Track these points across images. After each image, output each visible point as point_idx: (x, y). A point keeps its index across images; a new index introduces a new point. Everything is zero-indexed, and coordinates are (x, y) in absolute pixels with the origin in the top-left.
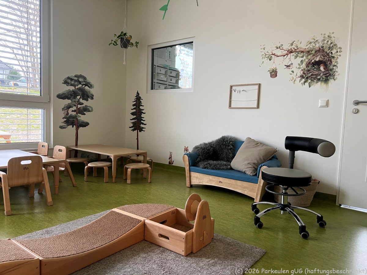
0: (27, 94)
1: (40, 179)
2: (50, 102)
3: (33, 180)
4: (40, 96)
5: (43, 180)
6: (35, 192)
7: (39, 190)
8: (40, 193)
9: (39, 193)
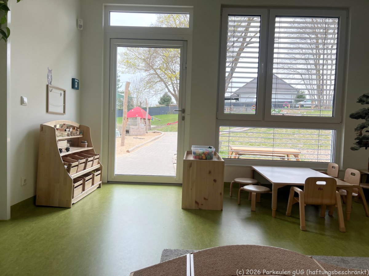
0: (319, 116)
1: (333, 202)
2: (342, 122)
3: (326, 201)
4: (333, 117)
5: (336, 204)
6: (326, 213)
7: (329, 212)
8: (331, 216)
9: (329, 215)
